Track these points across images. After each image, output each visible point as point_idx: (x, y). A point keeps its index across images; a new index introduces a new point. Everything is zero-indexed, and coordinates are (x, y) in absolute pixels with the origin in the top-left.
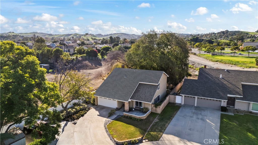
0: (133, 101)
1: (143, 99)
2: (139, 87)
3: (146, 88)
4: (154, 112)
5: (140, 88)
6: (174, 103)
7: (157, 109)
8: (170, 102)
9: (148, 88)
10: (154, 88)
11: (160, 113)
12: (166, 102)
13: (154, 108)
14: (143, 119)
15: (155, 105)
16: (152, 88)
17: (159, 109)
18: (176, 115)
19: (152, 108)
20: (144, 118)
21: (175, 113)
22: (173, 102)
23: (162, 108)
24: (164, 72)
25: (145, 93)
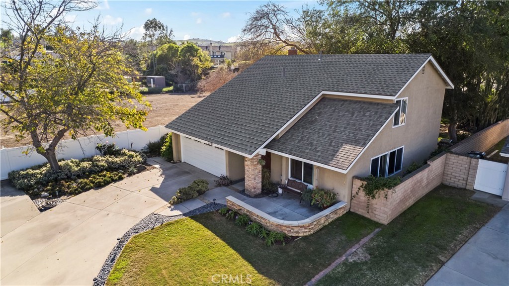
0: (282, 156)
1: (319, 154)
2: (320, 109)
3: (341, 114)
4: (361, 212)
5: (319, 114)
6: (465, 189)
7: (374, 201)
8: (446, 183)
9: (353, 114)
10: (376, 113)
11: (386, 223)
12: (425, 181)
13: (362, 194)
14: (294, 235)
15: (365, 183)
16: (368, 114)
17: (385, 205)
18: (467, 245)
19: (354, 193)
20: (301, 235)
21: (465, 233)
22: (461, 184)
23: (403, 201)
24: (431, 58)
25: (335, 131)
